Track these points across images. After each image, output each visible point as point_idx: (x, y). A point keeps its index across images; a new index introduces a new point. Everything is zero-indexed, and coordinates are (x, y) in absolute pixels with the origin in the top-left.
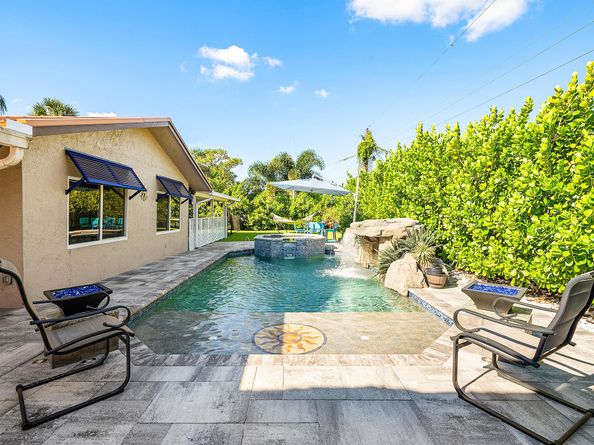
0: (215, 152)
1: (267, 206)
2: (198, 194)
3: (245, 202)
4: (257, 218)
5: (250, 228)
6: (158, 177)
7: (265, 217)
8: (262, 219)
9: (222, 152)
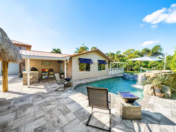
0: (131, 50)
1: (139, 64)
2: (111, 63)
3: (132, 64)
4: (136, 68)
5: (134, 71)
6: (98, 60)
7: (139, 67)
8: (138, 68)
9: (133, 50)
